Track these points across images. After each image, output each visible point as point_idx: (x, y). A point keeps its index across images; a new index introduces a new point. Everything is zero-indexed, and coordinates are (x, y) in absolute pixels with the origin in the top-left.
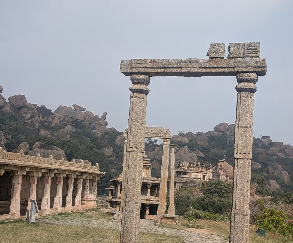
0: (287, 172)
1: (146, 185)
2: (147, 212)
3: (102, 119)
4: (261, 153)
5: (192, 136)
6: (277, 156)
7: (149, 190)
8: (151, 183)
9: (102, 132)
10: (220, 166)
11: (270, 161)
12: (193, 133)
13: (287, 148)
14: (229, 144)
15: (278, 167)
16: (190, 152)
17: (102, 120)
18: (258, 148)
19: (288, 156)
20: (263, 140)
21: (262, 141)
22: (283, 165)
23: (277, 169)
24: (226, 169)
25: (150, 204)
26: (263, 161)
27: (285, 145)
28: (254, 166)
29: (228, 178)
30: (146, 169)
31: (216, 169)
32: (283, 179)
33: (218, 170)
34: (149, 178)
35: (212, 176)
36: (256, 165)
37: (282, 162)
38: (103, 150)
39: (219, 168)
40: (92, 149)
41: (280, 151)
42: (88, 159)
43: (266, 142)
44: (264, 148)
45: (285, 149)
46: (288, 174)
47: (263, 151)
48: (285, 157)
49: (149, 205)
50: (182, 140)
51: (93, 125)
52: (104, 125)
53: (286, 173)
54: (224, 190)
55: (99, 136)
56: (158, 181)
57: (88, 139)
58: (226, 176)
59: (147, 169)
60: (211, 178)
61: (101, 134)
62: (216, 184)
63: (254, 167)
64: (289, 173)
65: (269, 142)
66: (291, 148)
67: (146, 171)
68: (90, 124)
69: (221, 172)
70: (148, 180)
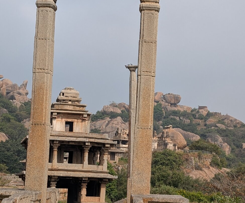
0: (228, 144)
1: (81, 146)
2: (84, 192)
3: (22, 87)
4: (199, 124)
5: (124, 107)
6: (217, 126)
7: (86, 155)
8: (91, 142)
9: (22, 102)
10: (167, 132)
11: (210, 132)
12: (125, 104)
13: (226, 118)
14: (164, 115)
15: (218, 138)
16: (124, 123)
17: (22, 89)
18: (196, 119)
19: (228, 127)
20: (200, 110)
21: (199, 112)
22: (223, 137)
23: (217, 141)
24: (173, 137)
25: (89, 178)
26: (202, 133)
27: (223, 115)
28: (193, 137)
29: (177, 147)
30: (81, 120)
31: (162, 136)
32: (224, 151)
33: (165, 138)
34: (87, 134)
35: (158, 145)
36: (195, 137)
37: (222, 133)
38: (22, 122)
39: (165, 135)
40: (10, 121)
41: (219, 122)
42: (5, 132)
43: (204, 113)
44: (202, 119)
45: (224, 120)
46: (228, 146)
47: (200, 122)
48: (225, 128)
49: (87, 179)
50: (114, 111)
51: (11, 95)
52: (24, 94)
53: (226, 145)
54: (174, 161)
55: (18, 106)
56: (101, 139)
57: (5, 109)
58: (175, 145)
59: (83, 120)
60: (156, 148)
61: (20, 104)
62: (164, 154)
63: (192, 139)
64: (230, 145)
65: (206, 113)
66: (231, 119)
67: (81, 123)
68: (8, 93)
69: (168, 140)
70: (85, 137)
